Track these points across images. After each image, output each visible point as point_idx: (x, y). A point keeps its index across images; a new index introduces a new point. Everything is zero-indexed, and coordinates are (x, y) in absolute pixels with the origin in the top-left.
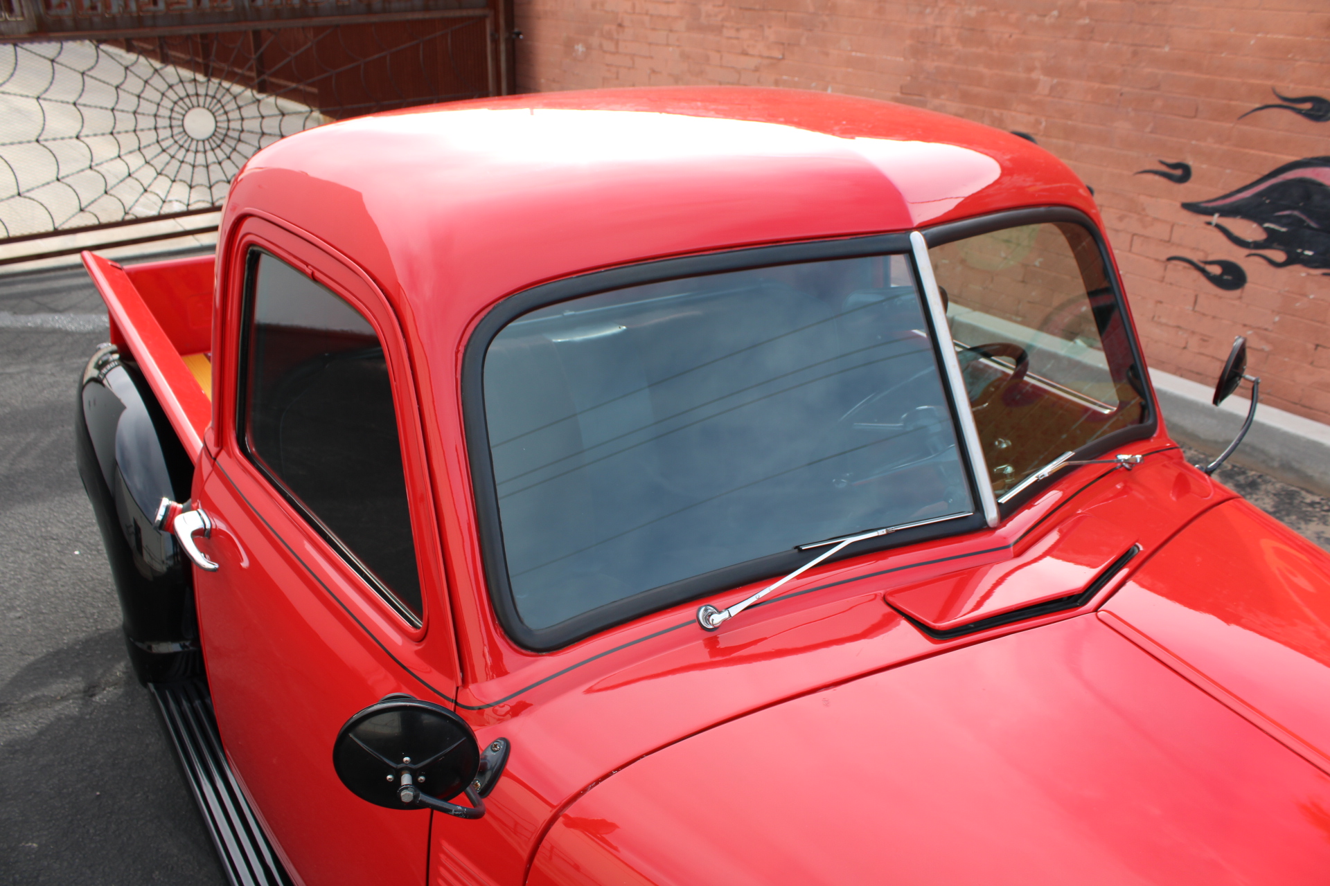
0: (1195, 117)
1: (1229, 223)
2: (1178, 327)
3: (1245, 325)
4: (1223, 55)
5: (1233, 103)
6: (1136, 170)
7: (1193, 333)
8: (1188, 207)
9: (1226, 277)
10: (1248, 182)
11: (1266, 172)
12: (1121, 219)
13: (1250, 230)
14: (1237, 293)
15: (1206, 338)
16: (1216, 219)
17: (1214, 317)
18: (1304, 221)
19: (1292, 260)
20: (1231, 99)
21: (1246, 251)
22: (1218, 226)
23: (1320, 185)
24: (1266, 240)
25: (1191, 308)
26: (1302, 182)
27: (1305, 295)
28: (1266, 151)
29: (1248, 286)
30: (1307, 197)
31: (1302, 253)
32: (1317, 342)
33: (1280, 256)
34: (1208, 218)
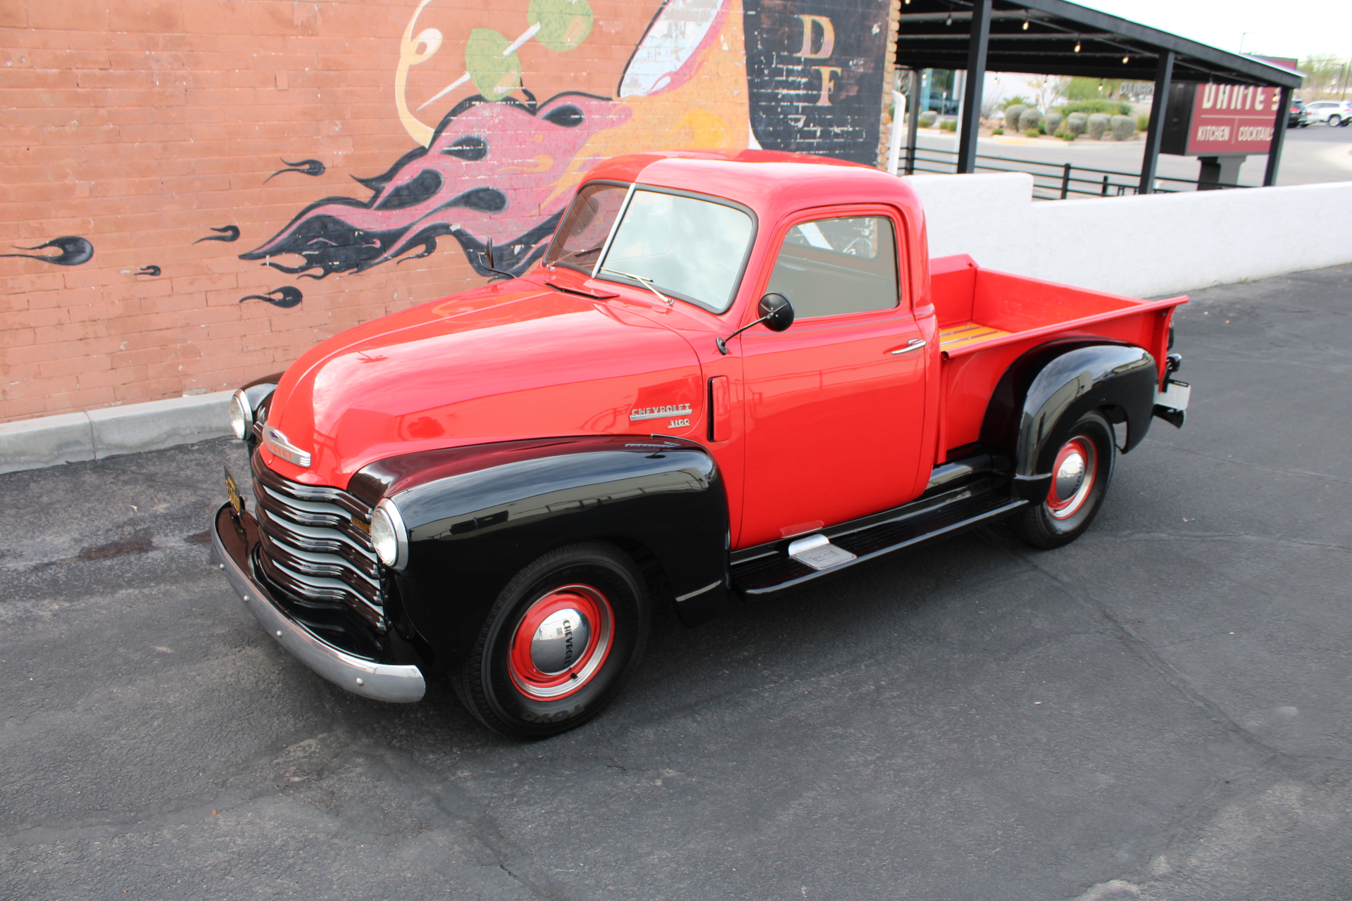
0: (230, 188)
1: (279, 259)
2: (264, 348)
3: (311, 327)
4: (238, 140)
5: (256, 173)
6: (193, 242)
7: (276, 348)
8: (243, 257)
9: (287, 299)
10: (283, 227)
11: (294, 217)
12: (192, 283)
13: (295, 260)
14: (299, 306)
15: (286, 348)
16: (268, 259)
17: (287, 331)
18: (328, 243)
19: (328, 271)
20: (254, 171)
21: (296, 276)
22: (271, 264)
23: (330, 217)
24: (307, 264)
25: (270, 331)
26: (318, 218)
27: (343, 291)
28: (289, 202)
29: (304, 299)
30: (325, 227)
31: (333, 265)
32: (359, 319)
33: (319, 271)
34: (262, 261)
